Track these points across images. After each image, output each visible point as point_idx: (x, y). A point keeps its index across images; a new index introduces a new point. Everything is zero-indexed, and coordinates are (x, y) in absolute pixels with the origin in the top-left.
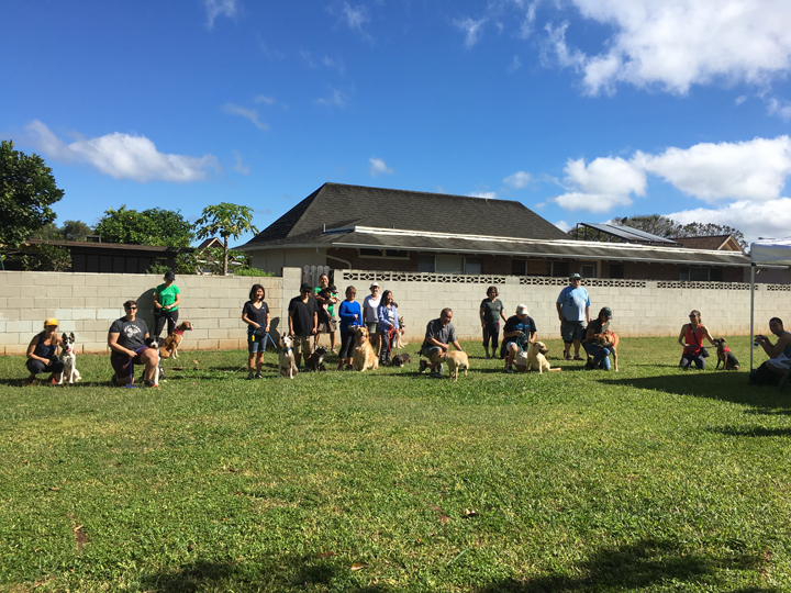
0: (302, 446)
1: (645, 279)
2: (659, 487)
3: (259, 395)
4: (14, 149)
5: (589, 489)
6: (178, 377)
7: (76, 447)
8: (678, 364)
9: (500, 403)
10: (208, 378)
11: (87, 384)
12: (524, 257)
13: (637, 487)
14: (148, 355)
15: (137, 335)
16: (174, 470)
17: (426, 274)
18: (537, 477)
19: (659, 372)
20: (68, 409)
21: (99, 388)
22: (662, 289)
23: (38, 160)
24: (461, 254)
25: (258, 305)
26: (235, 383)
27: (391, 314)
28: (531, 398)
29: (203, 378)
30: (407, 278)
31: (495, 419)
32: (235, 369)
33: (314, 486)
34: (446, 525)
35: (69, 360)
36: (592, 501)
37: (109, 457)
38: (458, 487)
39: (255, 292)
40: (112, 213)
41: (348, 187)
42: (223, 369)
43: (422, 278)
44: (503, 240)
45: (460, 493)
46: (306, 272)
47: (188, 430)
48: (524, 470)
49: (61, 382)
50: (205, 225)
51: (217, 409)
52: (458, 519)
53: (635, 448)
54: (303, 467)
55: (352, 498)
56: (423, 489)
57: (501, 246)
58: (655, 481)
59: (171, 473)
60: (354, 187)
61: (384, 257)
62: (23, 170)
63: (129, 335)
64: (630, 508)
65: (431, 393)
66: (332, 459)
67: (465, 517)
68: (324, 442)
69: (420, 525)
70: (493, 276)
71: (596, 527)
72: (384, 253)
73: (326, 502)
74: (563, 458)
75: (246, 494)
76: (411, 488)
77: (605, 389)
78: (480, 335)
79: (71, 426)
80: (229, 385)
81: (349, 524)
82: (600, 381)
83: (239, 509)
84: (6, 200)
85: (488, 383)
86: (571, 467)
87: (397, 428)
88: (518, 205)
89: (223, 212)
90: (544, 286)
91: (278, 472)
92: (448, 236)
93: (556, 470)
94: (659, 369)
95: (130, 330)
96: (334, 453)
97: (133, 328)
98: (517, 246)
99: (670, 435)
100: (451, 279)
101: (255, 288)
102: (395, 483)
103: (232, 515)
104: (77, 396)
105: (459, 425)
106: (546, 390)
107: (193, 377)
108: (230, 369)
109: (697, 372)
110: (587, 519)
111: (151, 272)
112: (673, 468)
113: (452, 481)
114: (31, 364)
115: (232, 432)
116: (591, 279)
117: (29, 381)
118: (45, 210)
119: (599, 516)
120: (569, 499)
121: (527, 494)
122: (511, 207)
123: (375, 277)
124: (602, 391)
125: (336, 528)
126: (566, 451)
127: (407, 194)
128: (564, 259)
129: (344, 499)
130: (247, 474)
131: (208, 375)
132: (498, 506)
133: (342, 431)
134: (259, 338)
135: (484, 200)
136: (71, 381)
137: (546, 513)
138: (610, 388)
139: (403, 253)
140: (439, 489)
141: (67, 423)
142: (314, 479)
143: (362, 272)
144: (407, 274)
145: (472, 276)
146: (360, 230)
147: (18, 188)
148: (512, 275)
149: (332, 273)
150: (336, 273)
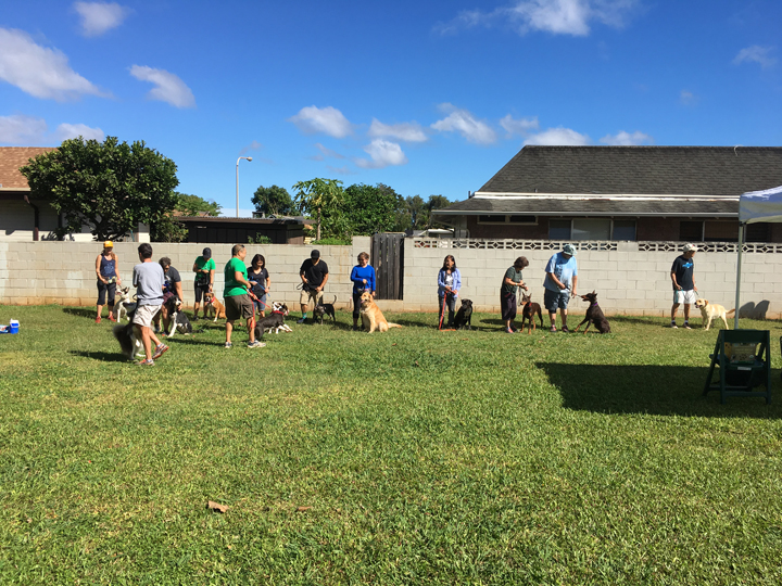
24: (590, 217)
27: (449, 279)
46: (377, 240)
60: (556, 147)
61: (507, 223)
92: (587, 197)
127: (623, 149)
146: (480, 195)
147: (139, 177)
148: (626, 240)
149: (402, 241)
150: (407, 241)
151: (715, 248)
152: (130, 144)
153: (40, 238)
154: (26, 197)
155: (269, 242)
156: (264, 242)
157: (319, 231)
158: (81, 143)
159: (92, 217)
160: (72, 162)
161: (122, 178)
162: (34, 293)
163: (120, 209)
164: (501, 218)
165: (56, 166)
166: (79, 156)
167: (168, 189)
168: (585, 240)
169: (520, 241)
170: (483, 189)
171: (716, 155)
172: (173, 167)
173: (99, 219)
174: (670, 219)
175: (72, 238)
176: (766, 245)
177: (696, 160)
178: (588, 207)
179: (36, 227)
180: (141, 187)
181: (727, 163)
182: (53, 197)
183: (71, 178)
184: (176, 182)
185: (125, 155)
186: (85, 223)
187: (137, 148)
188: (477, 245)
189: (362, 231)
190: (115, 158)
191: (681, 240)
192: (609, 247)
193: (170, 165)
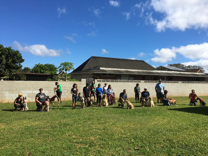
0: (88, 128)
1: (178, 81)
2: (189, 141)
3: (75, 113)
4: (12, 49)
5: (170, 141)
6: (54, 109)
7: (27, 129)
8: (189, 104)
9: (141, 116)
10: (62, 109)
11: (30, 111)
12: (145, 75)
13: (183, 141)
14: (46, 103)
15: (43, 98)
16: (54, 135)
17: (119, 80)
18: (154, 138)
19: (184, 107)
20: (25, 118)
21: (33, 112)
22: (183, 83)
23: (18, 52)
24: (128, 75)
25: (75, 89)
26: (69, 110)
27: (110, 91)
28: (150, 114)
29: (61, 109)
30: (114, 81)
31: (140, 120)
32: (69, 106)
33: (92, 140)
34: (130, 152)
35: (25, 104)
36: (171, 145)
37: (36, 132)
38: (132, 141)
39: (74, 86)
40: (37, 65)
41: (98, 57)
42: (66, 106)
43: (118, 81)
44: (139, 71)
45: (133, 142)
46: (87, 80)
47: (57, 124)
48: (150, 136)
49: (23, 110)
50: (61, 68)
51: (65, 117)
52: (134, 151)
53: (181, 129)
54: (89, 134)
55: (103, 144)
56: (123, 141)
57: (139, 72)
58: (188, 139)
59: (53, 136)
60: (99, 57)
61: (108, 76)
62: (14, 54)
63: (41, 98)
64: (182, 147)
65: (122, 113)
66: (97, 132)
67: (135, 150)
68: (94, 127)
69: (123, 153)
70: (137, 81)
71: (173, 153)
72: (108, 75)
73: (96, 145)
74: (161, 132)
75: (73, 142)
76: (119, 141)
77: (170, 111)
78: (134, 96)
79: (26, 123)
80: (67, 111)
81: (103, 152)
82: (168, 109)
83: (72, 147)
84: (10, 62)
85: (137, 110)
86: (163, 135)
87: (114, 123)
88: (143, 61)
89: (65, 64)
90: (151, 83)
91: (82, 136)
92: (125, 70)
93: (159, 136)
94: (184, 106)
95: (41, 96)
96: (97, 130)
97: (42, 96)
98: (143, 72)
99: (190, 125)
100: (126, 81)
101: (74, 85)
102: (114, 139)
103: (70, 149)
104: (27, 114)
105: (131, 122)
106: (154, 112)
107: (58, 109)
108: (67, 106)
109: (194, 106)
110: (170, 151)
111: (47, 81)
112: (193, 135)
113: (130, 139)
114: (15, 106)
115: (69, 124)
116: (164, 81)
117: (15, 110)
118: (20, 65)
119: (173, 149)
120: (164, 144)
121: (152, 143)
122: (141, 62)
123: (106, 81)
124: (169, 112)
125: (99, 153)
126: (162, 130)
127: (113, 59)
128: (156, 76)
129: (101, 144)
130: (73, 137)
131: (62, 108)
132: (144, 147)
133: (99, 124)
134: (75, 98)
135: (134, 60)
136: (26, 110)
137: (158, 149)
138: (171, 111)
139: (113, 74)
140: (127, 141)
141: (25, 122)
142: (92, 138)
143: (102, 80)
144: (114, 80)
145: (132, 81)
148: (142, 80)
150: (95, 80)
164: (106, 74)
177: (128, 62)
178: (126, 72)
181: (134, 63)
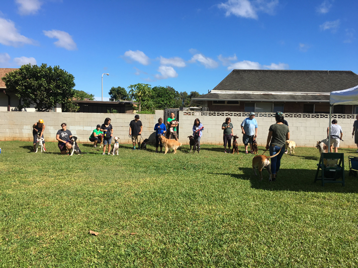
15: (66, 136)
61: (226, 104)
63: (63, 136)
88: (350, 73)
92: (263, 92)
139: (236, 102)
146: (213, 92)
147: (57, 82)
149: (178, 112)
150: (180, 112)
151: (320, 116)
152: (53, 67)
153: (11, 110)
154: (4, 91)
155: (117, 112)
156: (115, 112)
157: (140, 108)
158: (30, 66)
159: (35, 100)
160: (25, 75)
161: (49, 83)
162: (8, 135)
163: (48, 97)
164: (223, 102)
165: (18, 77)
166: (29, 72)
167: (70, 88)
168: (261, 112)
169: (232, 112)
170: (215, 89)
171: (320, 74)
172: (73, 78)
173: (38, 102)
174: (299, 103)
175: (25, 110)
176: (342, 115)
177: (311, 76)
178: (262, 97)
179: (9, 105)
180: (58, 87)
181: (325, 78)
182: (17, 91)
183: (25, 82)
184: (74, 85)
185: (50, 72)
186: (32, 103)
187: (56, 69)
188: (212, 114)
189: (159, 108)
190: (46, 74)
191: (304, 112)
192: (272, 115)
193: (71, 77)
